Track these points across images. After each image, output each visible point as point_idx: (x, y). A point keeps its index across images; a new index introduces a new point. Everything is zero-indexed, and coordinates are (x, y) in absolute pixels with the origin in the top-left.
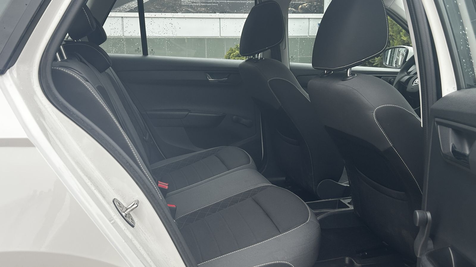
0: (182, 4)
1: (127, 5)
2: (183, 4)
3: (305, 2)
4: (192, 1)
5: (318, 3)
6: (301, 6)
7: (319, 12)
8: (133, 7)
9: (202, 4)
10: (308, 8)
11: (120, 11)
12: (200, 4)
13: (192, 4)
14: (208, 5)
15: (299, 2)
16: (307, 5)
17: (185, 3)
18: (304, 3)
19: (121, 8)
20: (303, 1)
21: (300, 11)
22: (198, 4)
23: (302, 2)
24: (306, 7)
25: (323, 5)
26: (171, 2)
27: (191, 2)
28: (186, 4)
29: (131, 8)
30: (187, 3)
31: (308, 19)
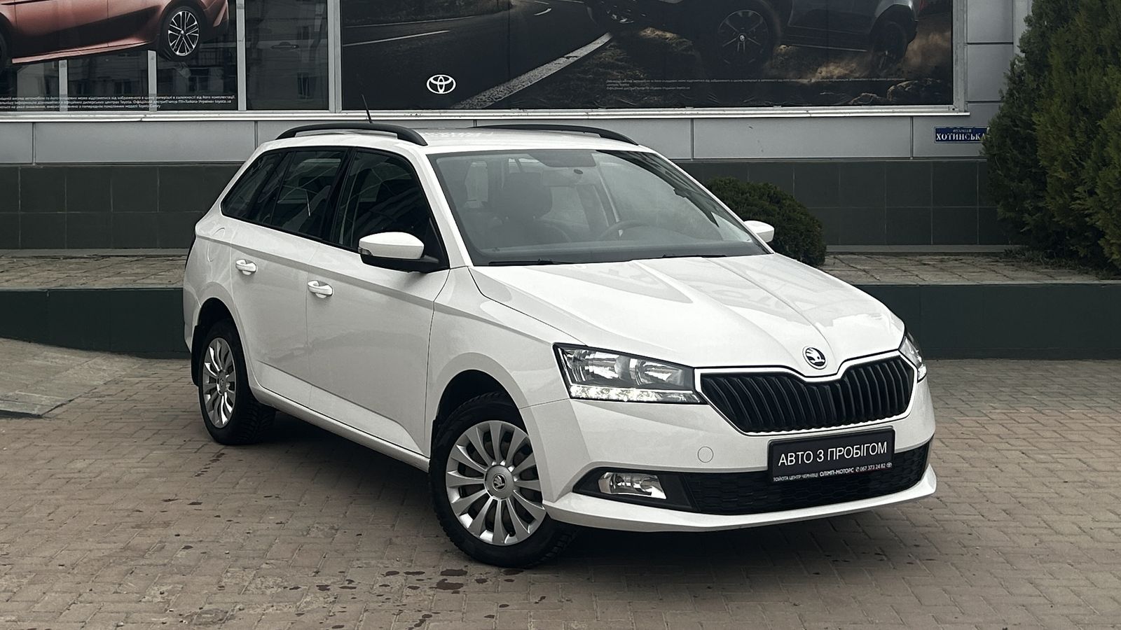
0: (608, 88)
1: (488, 93)
2: (611, 88)
3: (904, 79)
4: (631, 81)
5: (938, 81)
6: (892, 88)
7: (939, 101)
8: (500, 98)
9: (652, 88)
10: (910, 91)
11: (472, 107)
12: (648, 88)
13: (632, 89)
14: (667, 89)
15: (888, 79)
16: (907, 85)
17: (614, 87)
18: (903, 81)
19: (475, 100)
20: (899, 77)
21: (890, 100)
22: (644, 88)
23: (895, 79)
24: (907, 89)
25: (949, 85)
26: (584, 85)
27: (628, 83)
28: (616, 88)
29: (496, 99)
30: (620, 87)
31: (909, 119)
